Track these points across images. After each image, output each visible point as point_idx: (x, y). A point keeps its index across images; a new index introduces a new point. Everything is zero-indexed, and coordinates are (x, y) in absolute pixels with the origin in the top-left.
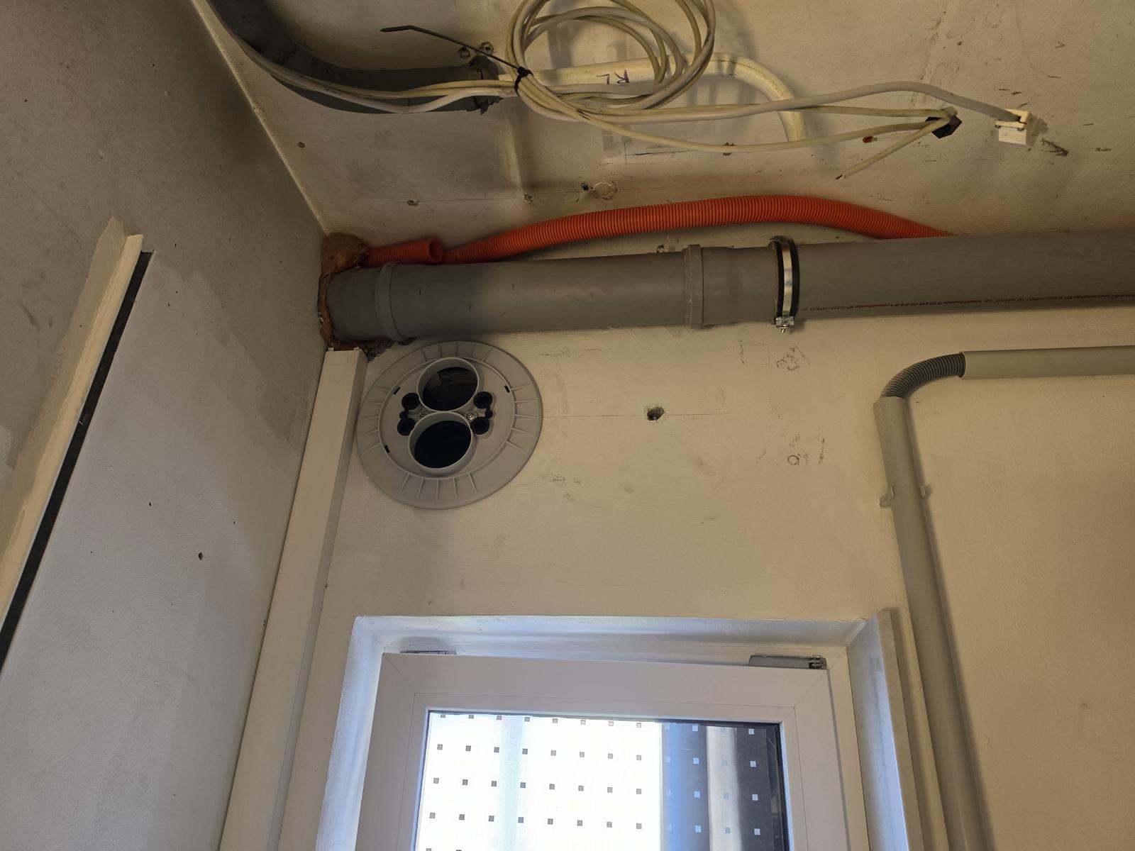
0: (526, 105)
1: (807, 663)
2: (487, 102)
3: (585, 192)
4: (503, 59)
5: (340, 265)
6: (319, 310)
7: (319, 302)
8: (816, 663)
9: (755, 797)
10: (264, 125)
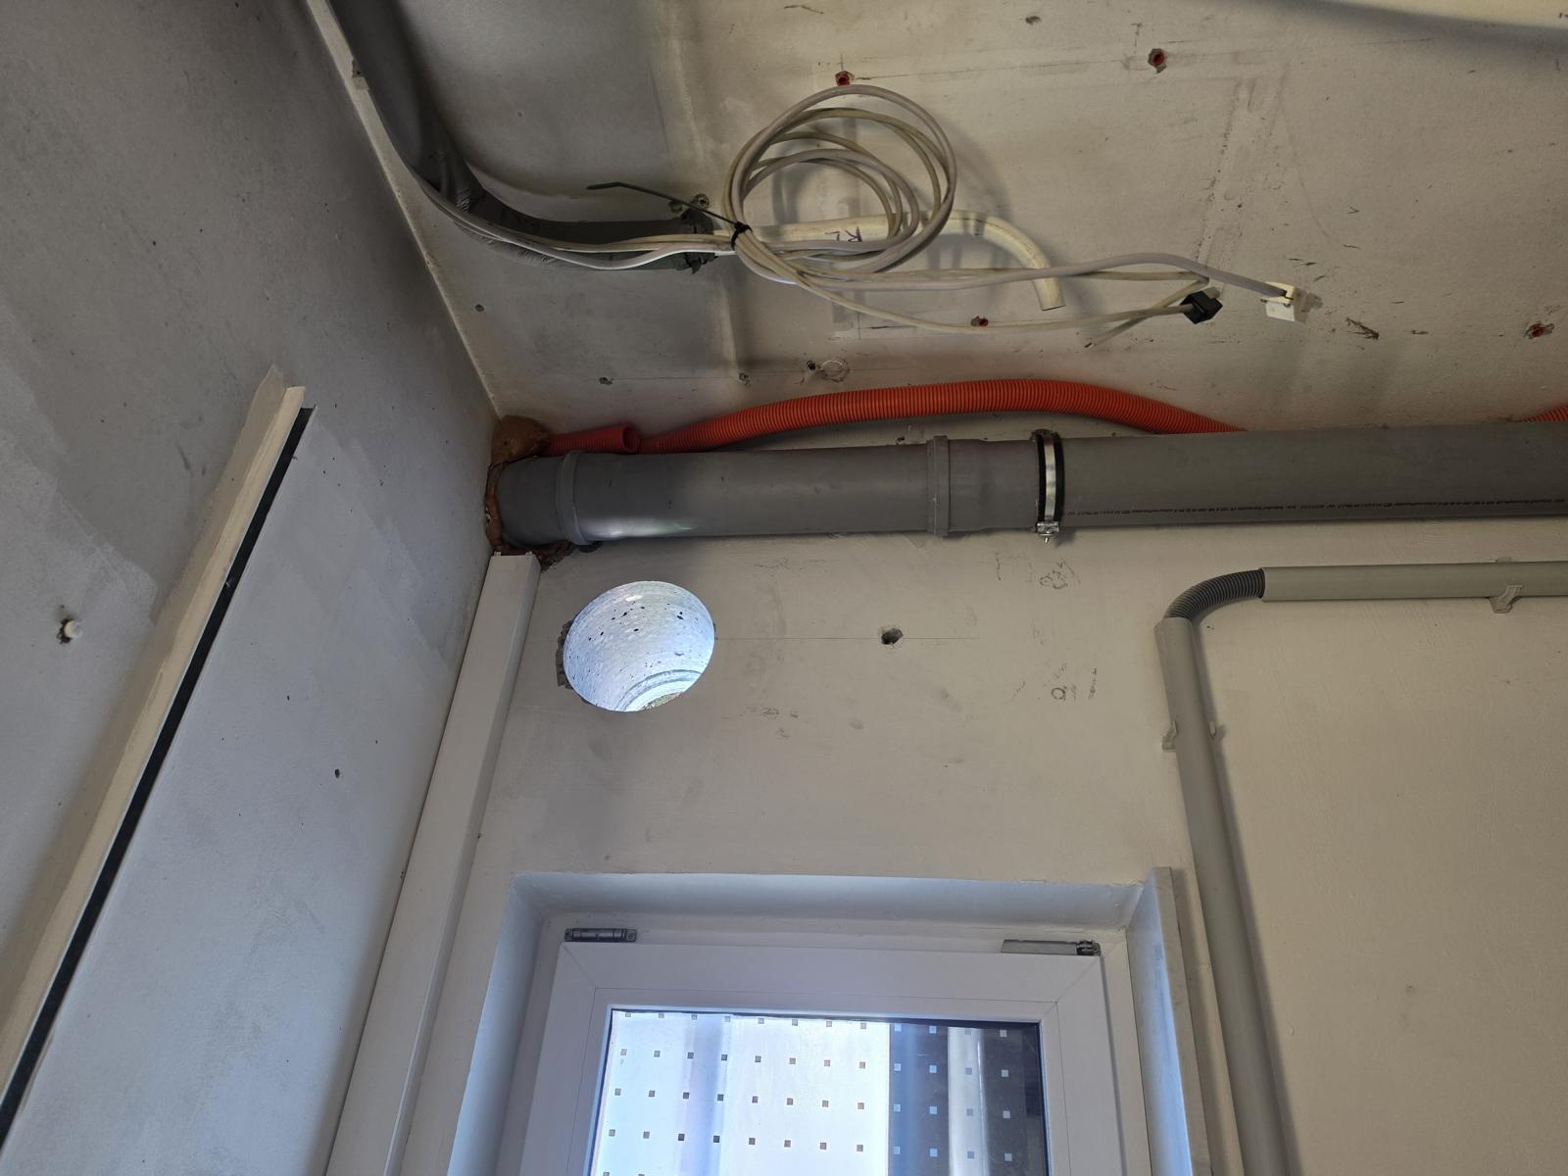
0: (744, 265)
1: (1074, 948)
2: (700, 260)
3: (811, 372)
4: (719, 213)
5: (514, 452)
6: (486, 505)
7: (487, 495)
8: (1087, 949)
9: (1007, 1115)
10: (437, 282)
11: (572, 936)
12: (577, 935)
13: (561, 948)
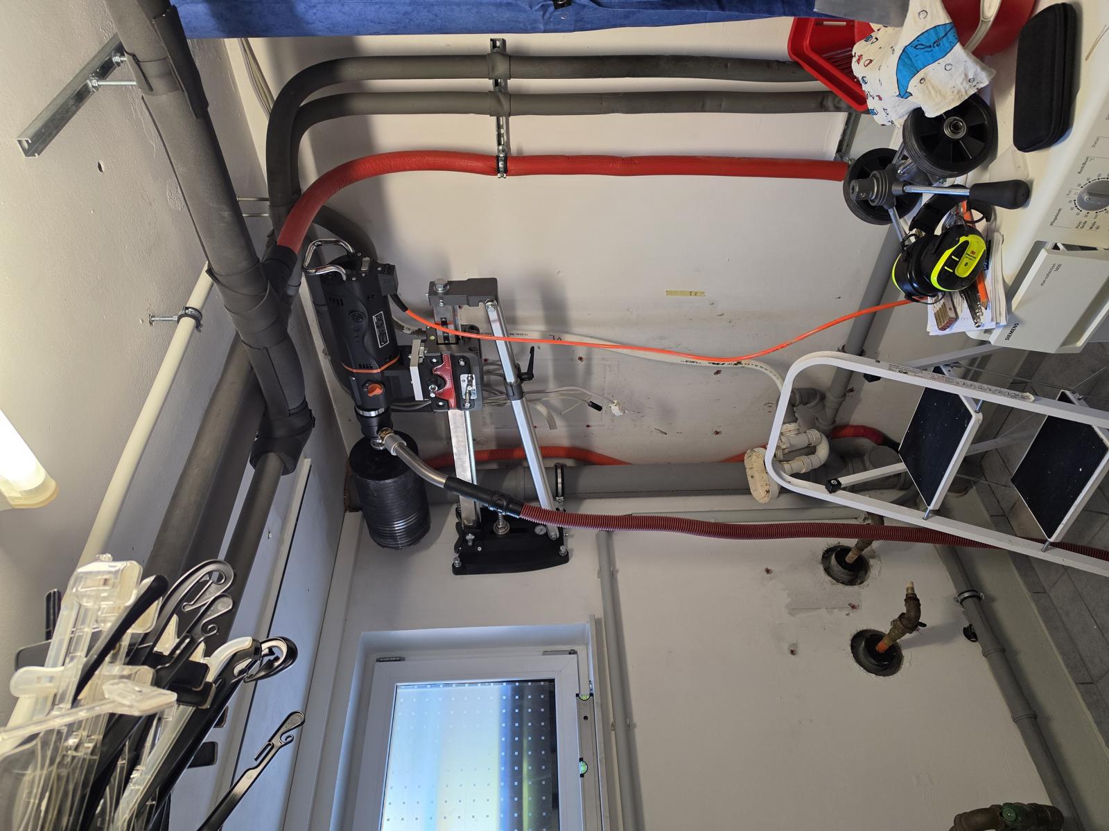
1: (568, 653)
7: (345, 489)
8: (573, 652)
9: (542, 710)
11: (378, 660)
12: (382, 660)
13: (376, 666)
